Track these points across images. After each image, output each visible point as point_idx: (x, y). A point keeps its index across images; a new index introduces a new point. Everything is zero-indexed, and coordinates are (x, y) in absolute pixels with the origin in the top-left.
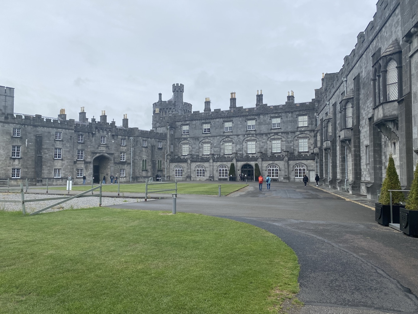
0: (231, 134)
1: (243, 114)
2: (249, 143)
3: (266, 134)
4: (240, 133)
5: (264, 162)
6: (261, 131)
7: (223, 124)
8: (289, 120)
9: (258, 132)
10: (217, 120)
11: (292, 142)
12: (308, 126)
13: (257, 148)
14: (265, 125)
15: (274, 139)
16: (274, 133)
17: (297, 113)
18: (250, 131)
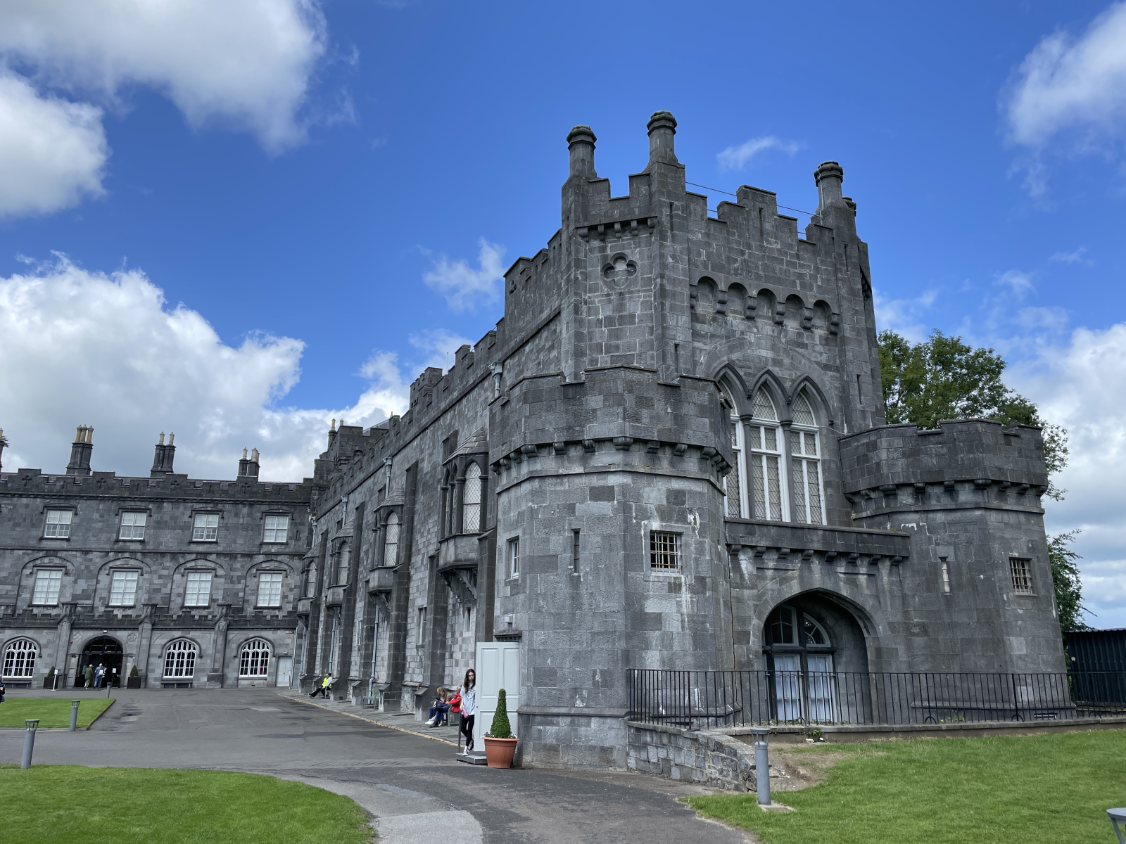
0: (65, 545)
1: (111, 492)
2: (117, 576)
3: (174, 555)
4: (94, 546)
5: (157, 633)
6: (160, 544)
7: (42, 513)
8: (242, 524)
9: (150, 547)
10: (24, 501)
11: (243, 581)
12: (286, 544)
13: (140, 592)
14: (174, 528)
15: (195, 570)
16: (197, 553)
17: (265, 508)
18: (128, 544)
